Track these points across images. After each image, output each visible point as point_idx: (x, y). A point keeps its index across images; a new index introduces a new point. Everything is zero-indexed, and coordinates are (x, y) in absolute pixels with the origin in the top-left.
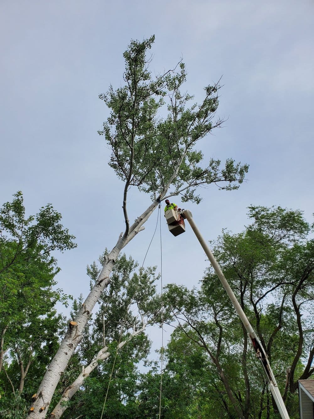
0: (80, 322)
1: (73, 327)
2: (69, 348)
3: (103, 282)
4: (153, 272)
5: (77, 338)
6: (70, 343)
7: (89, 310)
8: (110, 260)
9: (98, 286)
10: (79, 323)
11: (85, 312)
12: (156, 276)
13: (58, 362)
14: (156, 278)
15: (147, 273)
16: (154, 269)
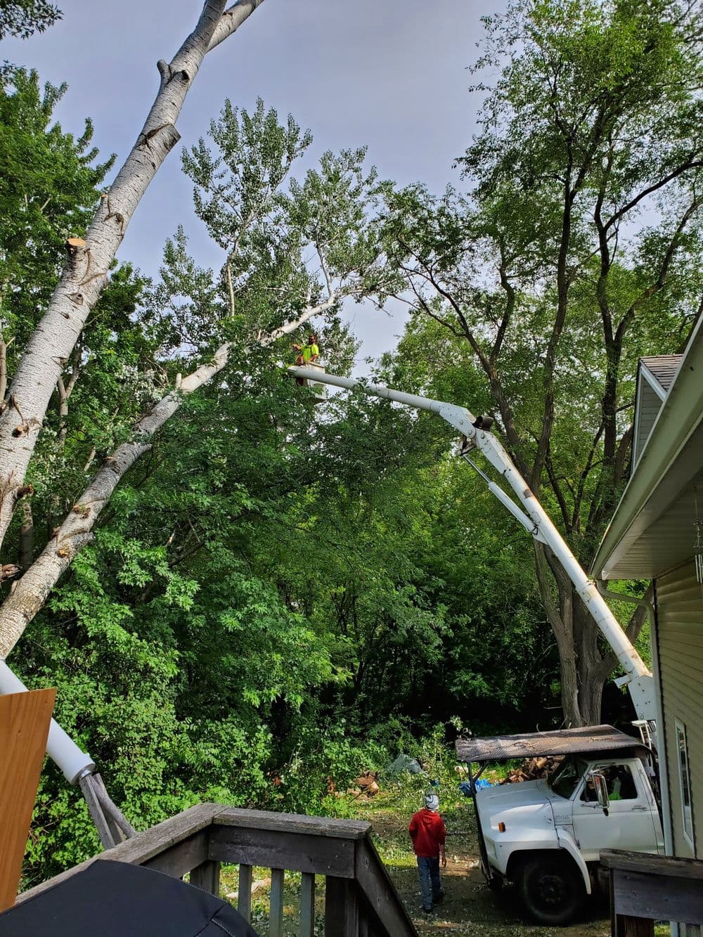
0: (97, 242)
1: (76, 252)
2: (73, 303)
3: (155, 137)
4: (356, 165)
5: (93, 282)
6: (75, 292)
7: (120, 212)
8: (176, 74)
9: (141, 147)
10: (94, 244)
11: (109, 216)
12: (365, 175)
13: (47, 333)
14: (364, 180)
15: (341, 166)
16: (360, 155)
